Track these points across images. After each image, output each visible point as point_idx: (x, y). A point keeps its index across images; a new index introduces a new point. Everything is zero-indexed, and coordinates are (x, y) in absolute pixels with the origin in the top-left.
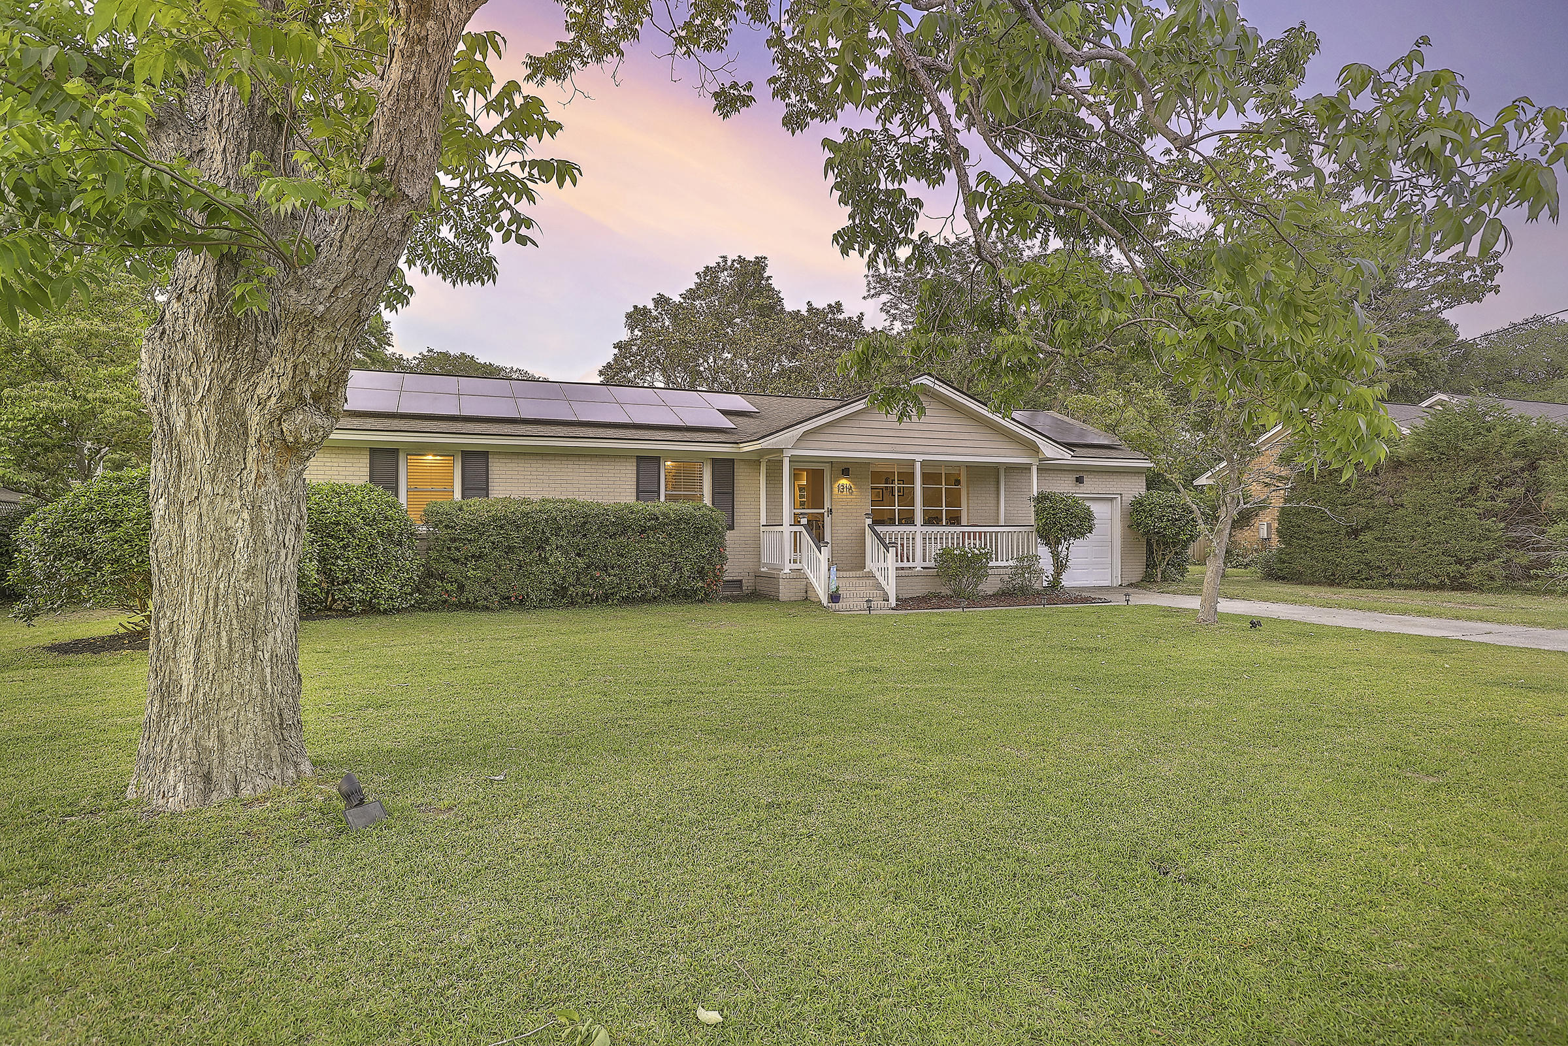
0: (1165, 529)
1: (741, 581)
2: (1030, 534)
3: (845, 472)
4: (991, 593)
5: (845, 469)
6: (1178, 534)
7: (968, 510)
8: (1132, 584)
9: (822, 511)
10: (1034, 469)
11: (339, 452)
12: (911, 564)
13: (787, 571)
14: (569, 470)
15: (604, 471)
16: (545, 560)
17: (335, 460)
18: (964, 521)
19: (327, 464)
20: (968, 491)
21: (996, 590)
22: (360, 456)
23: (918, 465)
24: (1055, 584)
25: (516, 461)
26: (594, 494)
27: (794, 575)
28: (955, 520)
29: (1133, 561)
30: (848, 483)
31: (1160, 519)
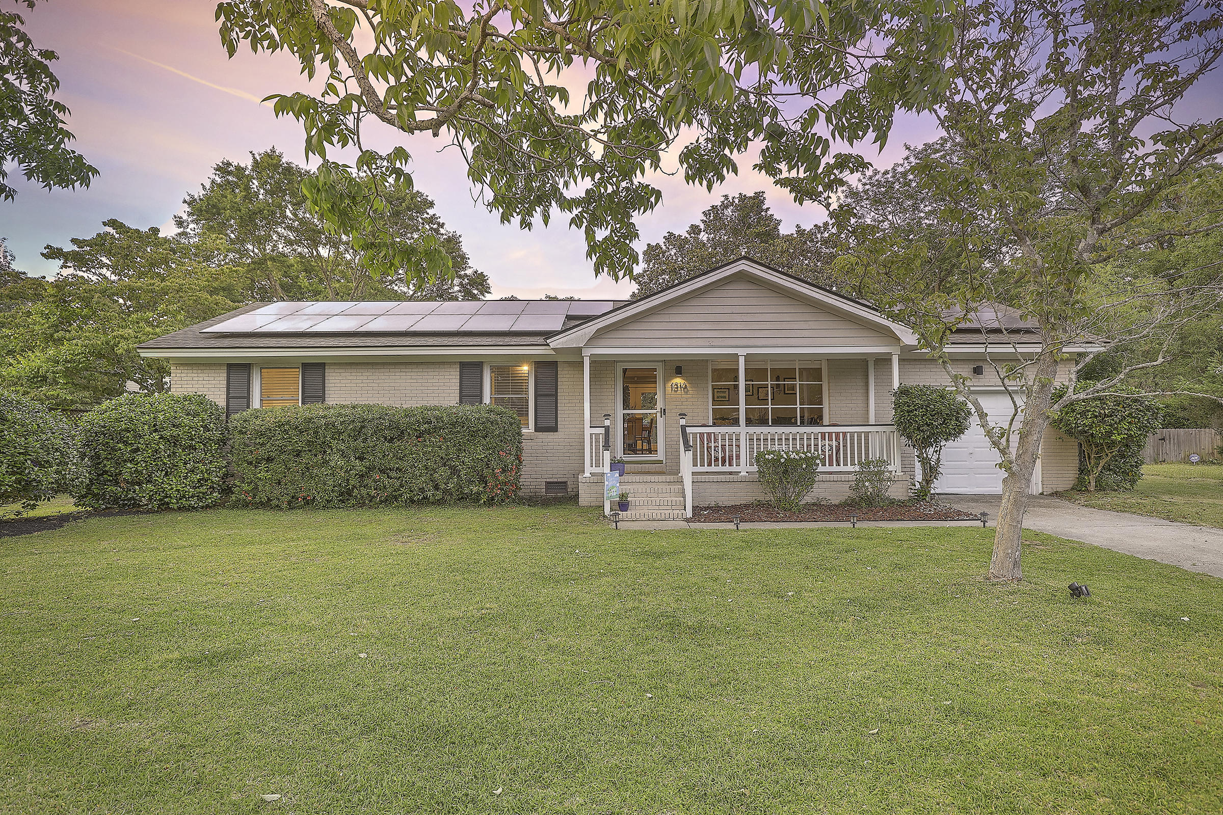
0: (1091, 427)
1: (565, 483)
2: (891, 435)
3: (679, 371)
4: (837, 502)
5: (678, 367)
6: (1109, 434)
7: (829, 407)
8: (1056, 493)
9: (654, 411)
10: (895, 360)
11: (204, 368)
12: (734, 468)
13: (587, 474)
14: (397, 377)
15: (428, 377)
16: (326, 462)
17: (201, 375)
18: (826, 421)
19: (194, 379)
20: (829, 386)
21: (843, 499)
22: (220, 371)
23: (742, 361)
24: (923, 494)
25: (349, 371)
26: (419, 399)
27: (595, 479)
28: (815, 419)
29: (1058, 465)
30: (683, 381)
31: (1083, 414)
